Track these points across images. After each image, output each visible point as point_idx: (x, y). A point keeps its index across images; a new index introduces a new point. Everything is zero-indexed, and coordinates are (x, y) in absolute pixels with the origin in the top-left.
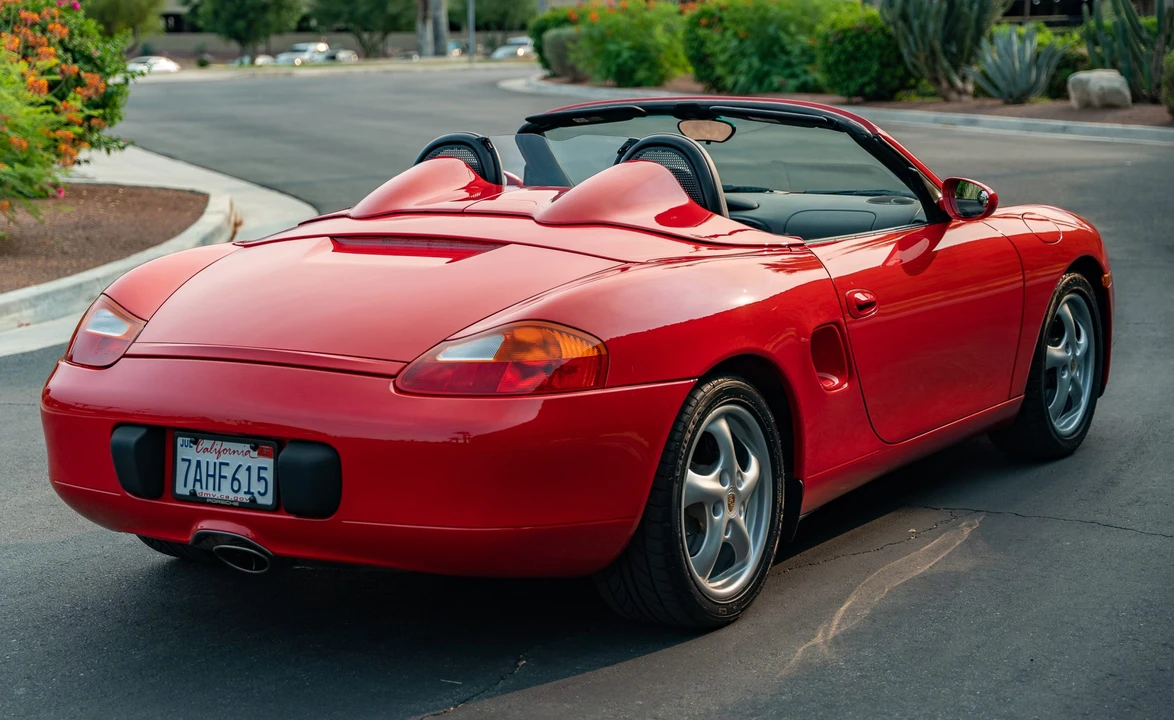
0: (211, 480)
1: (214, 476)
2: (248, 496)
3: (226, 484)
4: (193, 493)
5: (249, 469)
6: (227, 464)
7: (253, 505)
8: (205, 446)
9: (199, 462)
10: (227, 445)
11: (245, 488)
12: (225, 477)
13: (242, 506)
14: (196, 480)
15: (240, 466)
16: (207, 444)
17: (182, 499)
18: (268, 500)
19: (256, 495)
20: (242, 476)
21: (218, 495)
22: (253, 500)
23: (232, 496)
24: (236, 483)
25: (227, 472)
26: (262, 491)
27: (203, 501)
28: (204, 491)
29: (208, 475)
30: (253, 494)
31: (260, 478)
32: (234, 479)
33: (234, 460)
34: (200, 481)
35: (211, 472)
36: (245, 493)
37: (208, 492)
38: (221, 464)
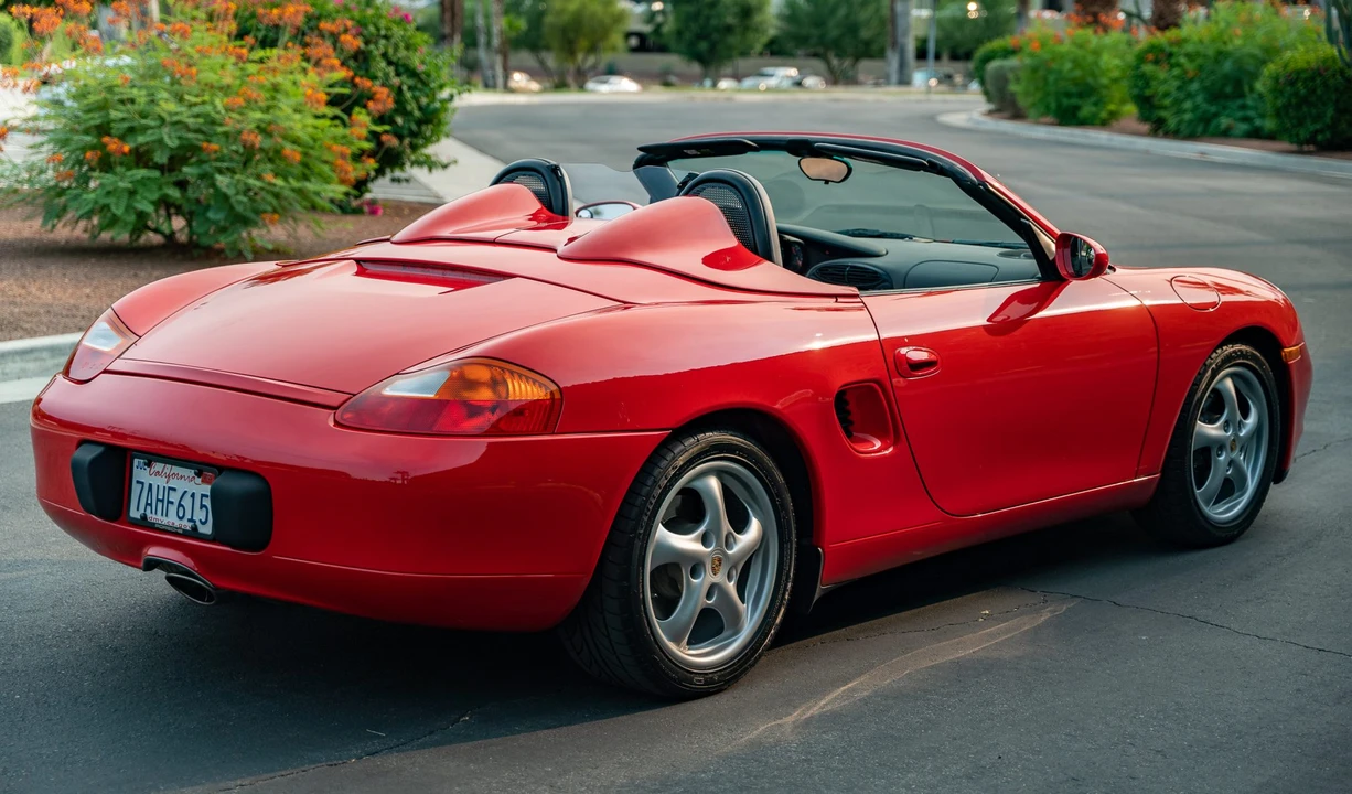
0: (160, 505)
1: (162, 501)
2: (190, 524)
3: (173, 509)
4: (144, 517)
5: (193, 495)
6: (174, 489)
7: (193, 533)
8: (157, 469)
9: (150, 485)
10: (176, 469)
11: (188, 516)
12: (172, 503)
13: (185, 534)
14: (147, 504)
15: (186, 492)
16: (158, 467)
17: (134, 523)
18: (207, 529)
19: (198, 523)
20: (187, 502)
21: (165, 520)
22: (195, 529)
23: (177, 523)
24: (181, 509)
25: (174, 497)
26: (203, 520)
27: (152, 527)
28: (154, 516)
29: (158, 500)
30: (195, 521)
31: (202, 506)
32: (180, 505)
33: (181, 485)
34: (151, 505)
35: (160, 497)
36: (189, 520)
37: (156, 517)
38: (170, 488)
